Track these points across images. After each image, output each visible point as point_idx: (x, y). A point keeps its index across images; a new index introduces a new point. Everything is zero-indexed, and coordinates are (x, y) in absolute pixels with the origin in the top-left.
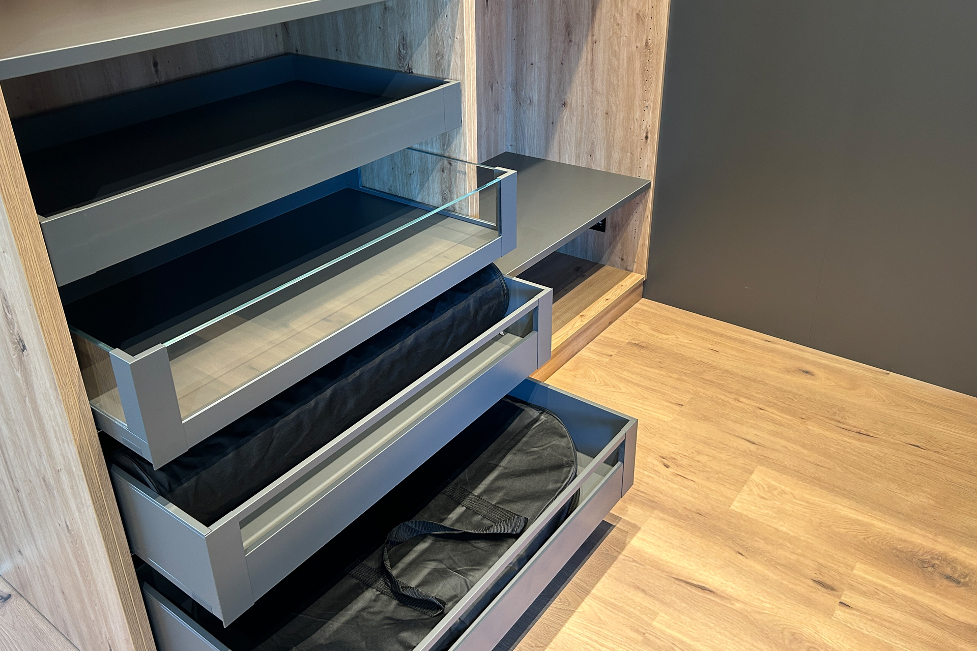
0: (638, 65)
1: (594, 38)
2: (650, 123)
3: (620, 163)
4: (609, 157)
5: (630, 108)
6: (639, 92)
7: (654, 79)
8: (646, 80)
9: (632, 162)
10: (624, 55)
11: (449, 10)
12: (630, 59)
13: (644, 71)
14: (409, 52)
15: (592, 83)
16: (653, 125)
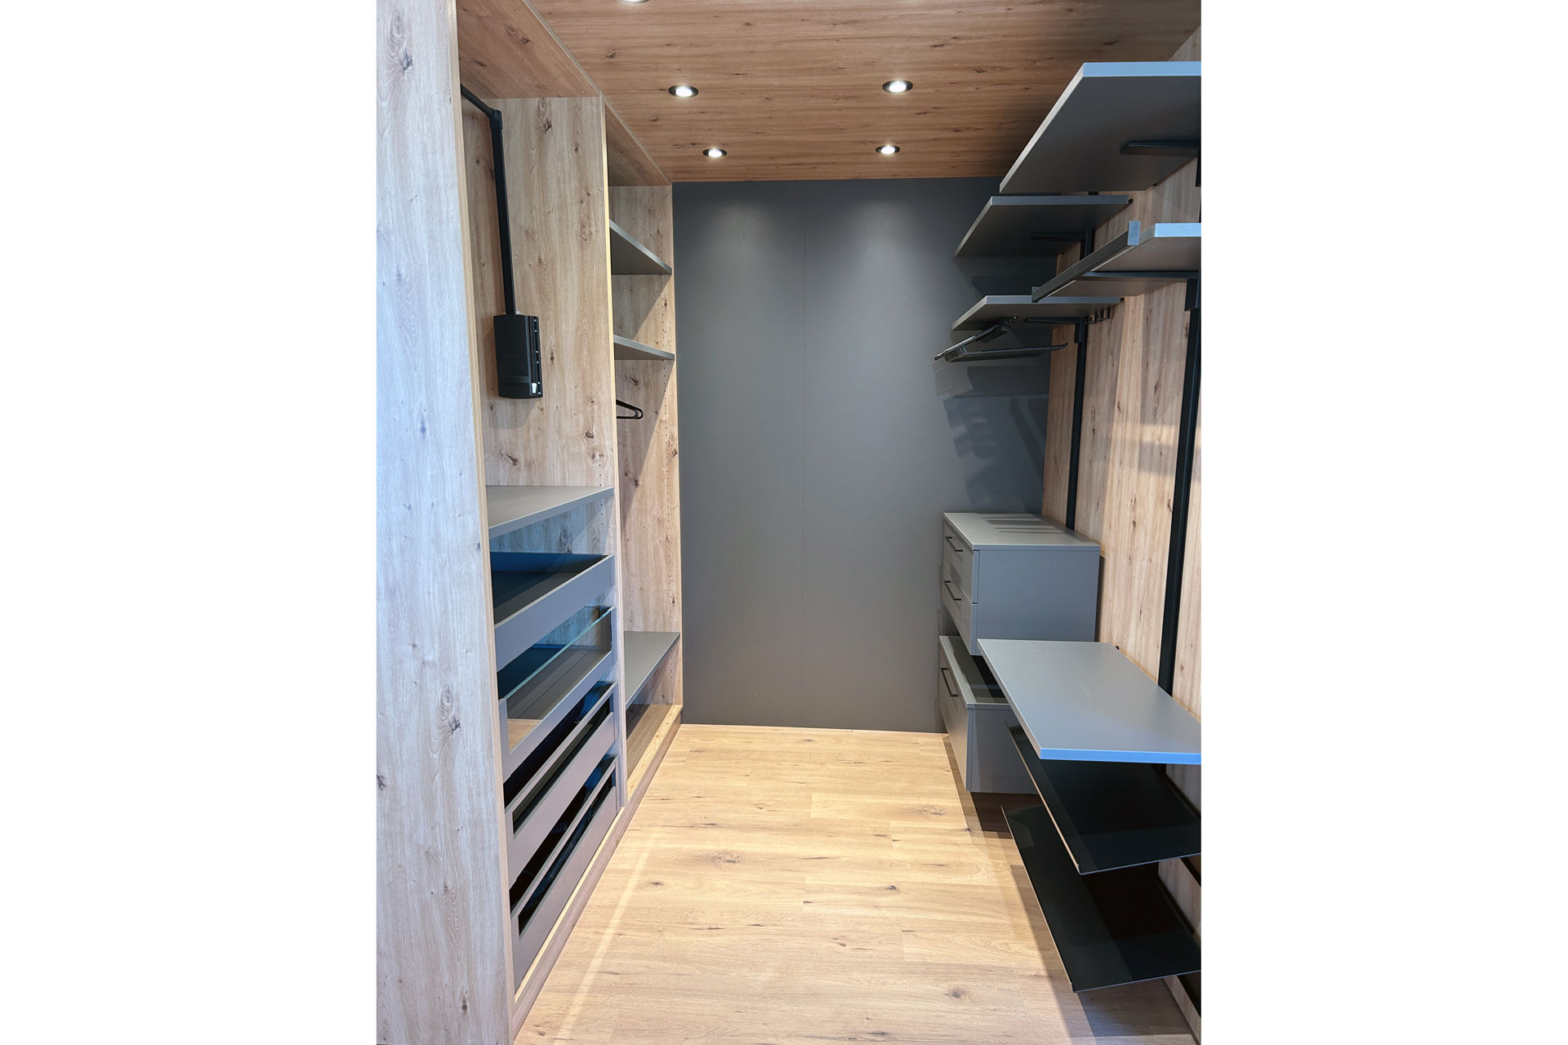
0: (662, 553)
1: (627, 538)
2: (675, 591)
3: (655, 623)
4: (646, 620)
5: (659, 583)
6: (665, 571)
7: (674, 561)
8: (669, 563)
9: (664, 620)
10: (651, 548)
11: (604, 511)
12: (656, 550)
13: (667, 556)
14: (569, 539)
15: (628, 569)
16: (678, 593)
